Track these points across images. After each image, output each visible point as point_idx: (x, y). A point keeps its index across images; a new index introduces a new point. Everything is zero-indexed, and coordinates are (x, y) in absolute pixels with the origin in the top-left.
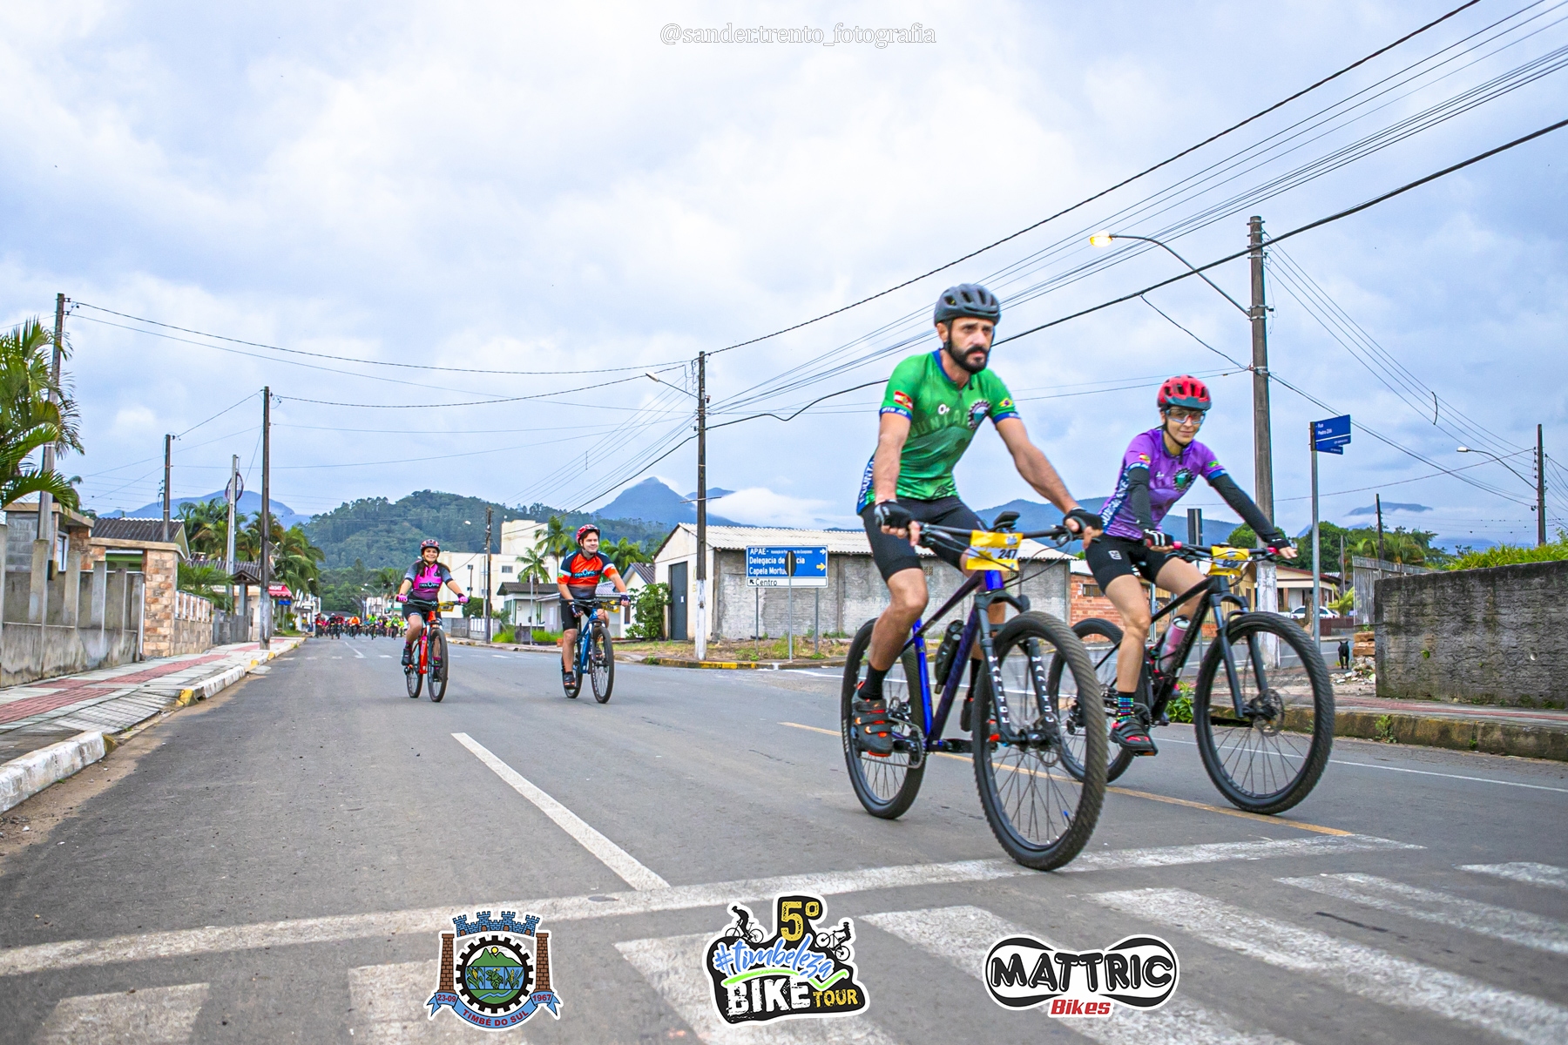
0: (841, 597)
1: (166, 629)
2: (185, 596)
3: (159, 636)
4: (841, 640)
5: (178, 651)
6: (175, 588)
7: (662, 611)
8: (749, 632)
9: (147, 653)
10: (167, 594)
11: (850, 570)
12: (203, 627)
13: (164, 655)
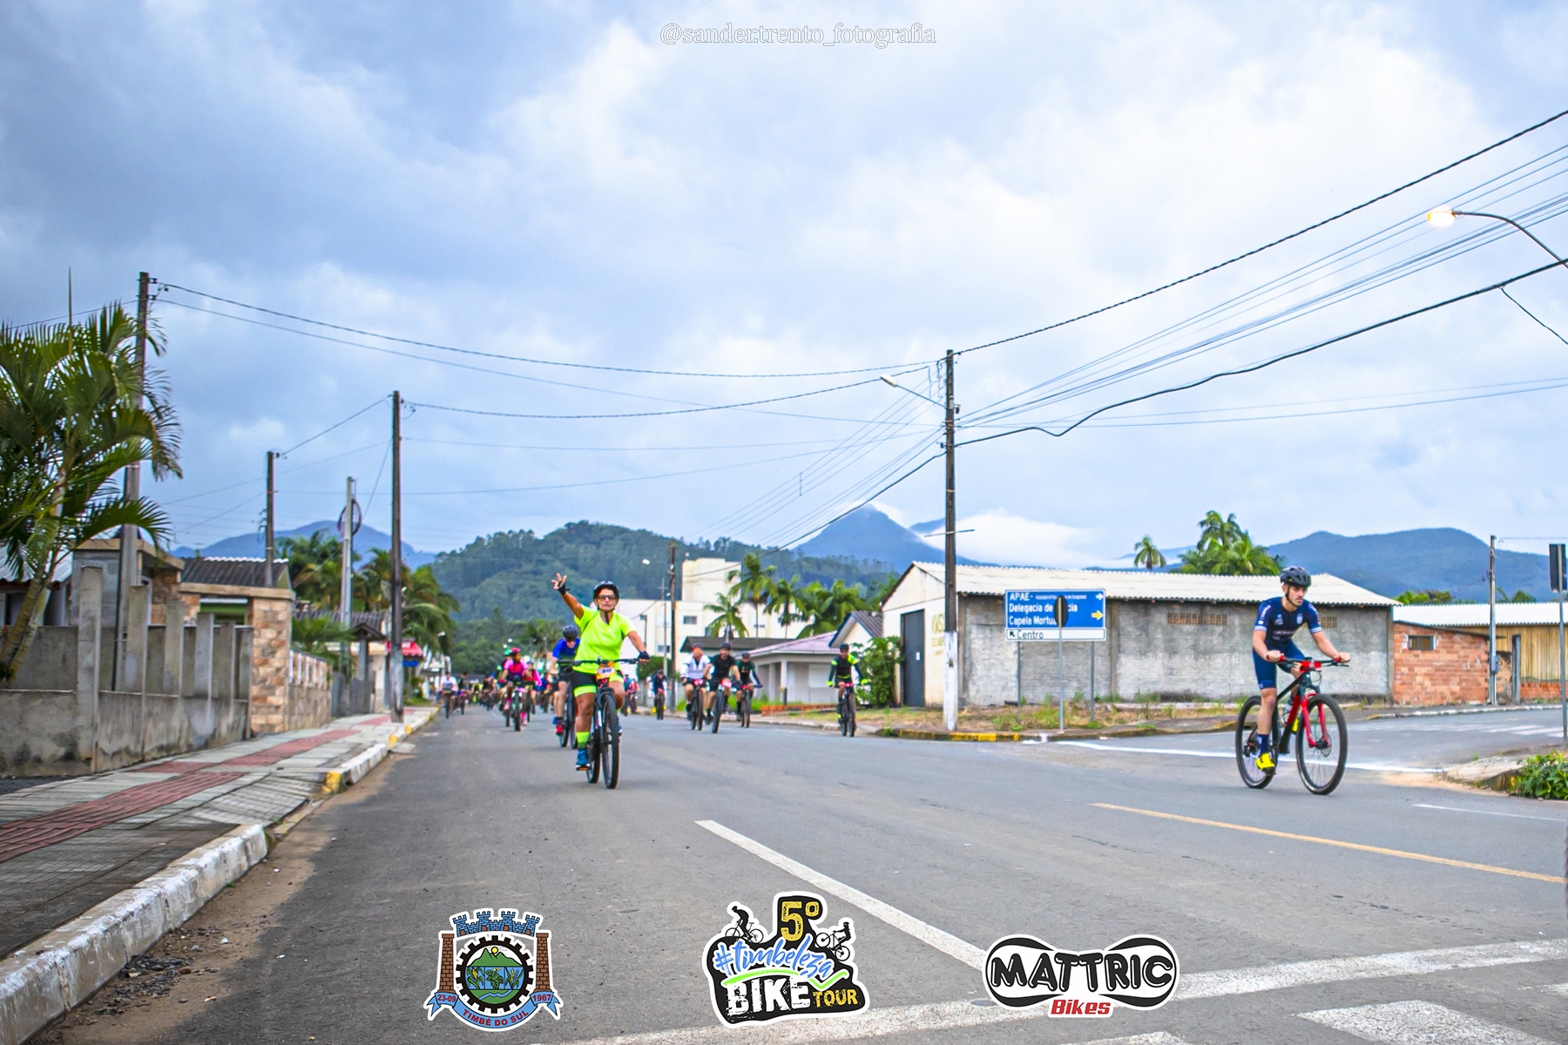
0: (1114, 650)
1: (278, 698)
2: (300, 656)
3: (270, 706)
4: (1119, 705)
5: (293, 726)
6: (288, 645)
7: (892, 670)
8: (1000, 699)
9: (255, 729)
10: (279, 654)
11: (1126, 619)
12: (320, 695)
13: (277, 730)
